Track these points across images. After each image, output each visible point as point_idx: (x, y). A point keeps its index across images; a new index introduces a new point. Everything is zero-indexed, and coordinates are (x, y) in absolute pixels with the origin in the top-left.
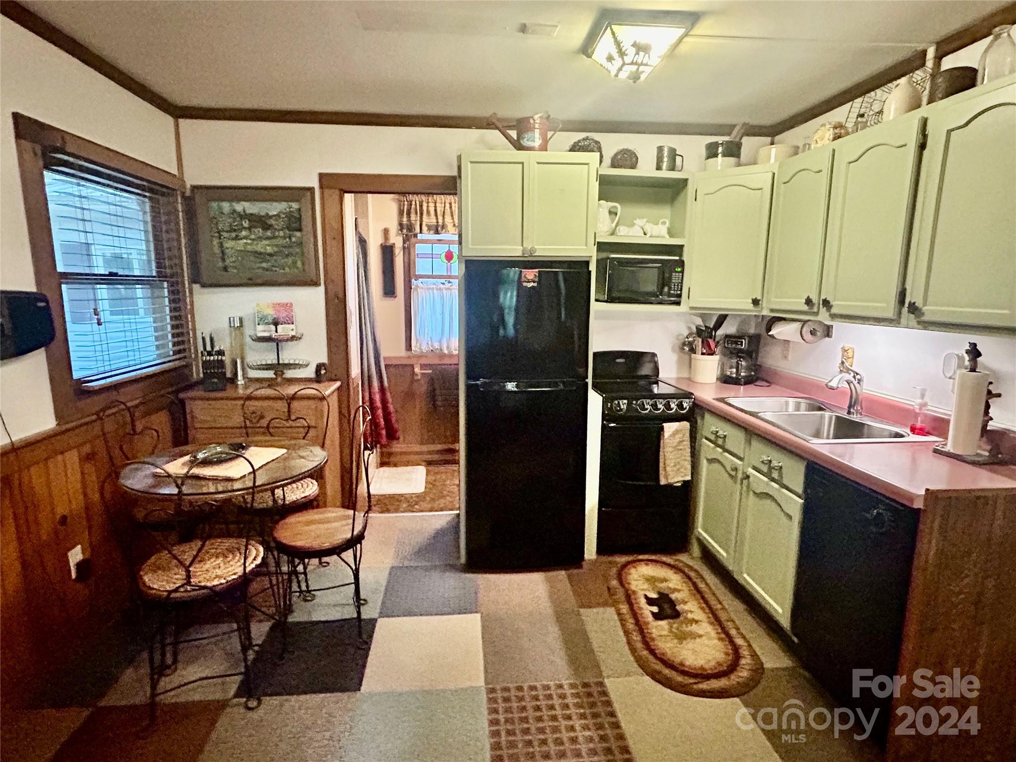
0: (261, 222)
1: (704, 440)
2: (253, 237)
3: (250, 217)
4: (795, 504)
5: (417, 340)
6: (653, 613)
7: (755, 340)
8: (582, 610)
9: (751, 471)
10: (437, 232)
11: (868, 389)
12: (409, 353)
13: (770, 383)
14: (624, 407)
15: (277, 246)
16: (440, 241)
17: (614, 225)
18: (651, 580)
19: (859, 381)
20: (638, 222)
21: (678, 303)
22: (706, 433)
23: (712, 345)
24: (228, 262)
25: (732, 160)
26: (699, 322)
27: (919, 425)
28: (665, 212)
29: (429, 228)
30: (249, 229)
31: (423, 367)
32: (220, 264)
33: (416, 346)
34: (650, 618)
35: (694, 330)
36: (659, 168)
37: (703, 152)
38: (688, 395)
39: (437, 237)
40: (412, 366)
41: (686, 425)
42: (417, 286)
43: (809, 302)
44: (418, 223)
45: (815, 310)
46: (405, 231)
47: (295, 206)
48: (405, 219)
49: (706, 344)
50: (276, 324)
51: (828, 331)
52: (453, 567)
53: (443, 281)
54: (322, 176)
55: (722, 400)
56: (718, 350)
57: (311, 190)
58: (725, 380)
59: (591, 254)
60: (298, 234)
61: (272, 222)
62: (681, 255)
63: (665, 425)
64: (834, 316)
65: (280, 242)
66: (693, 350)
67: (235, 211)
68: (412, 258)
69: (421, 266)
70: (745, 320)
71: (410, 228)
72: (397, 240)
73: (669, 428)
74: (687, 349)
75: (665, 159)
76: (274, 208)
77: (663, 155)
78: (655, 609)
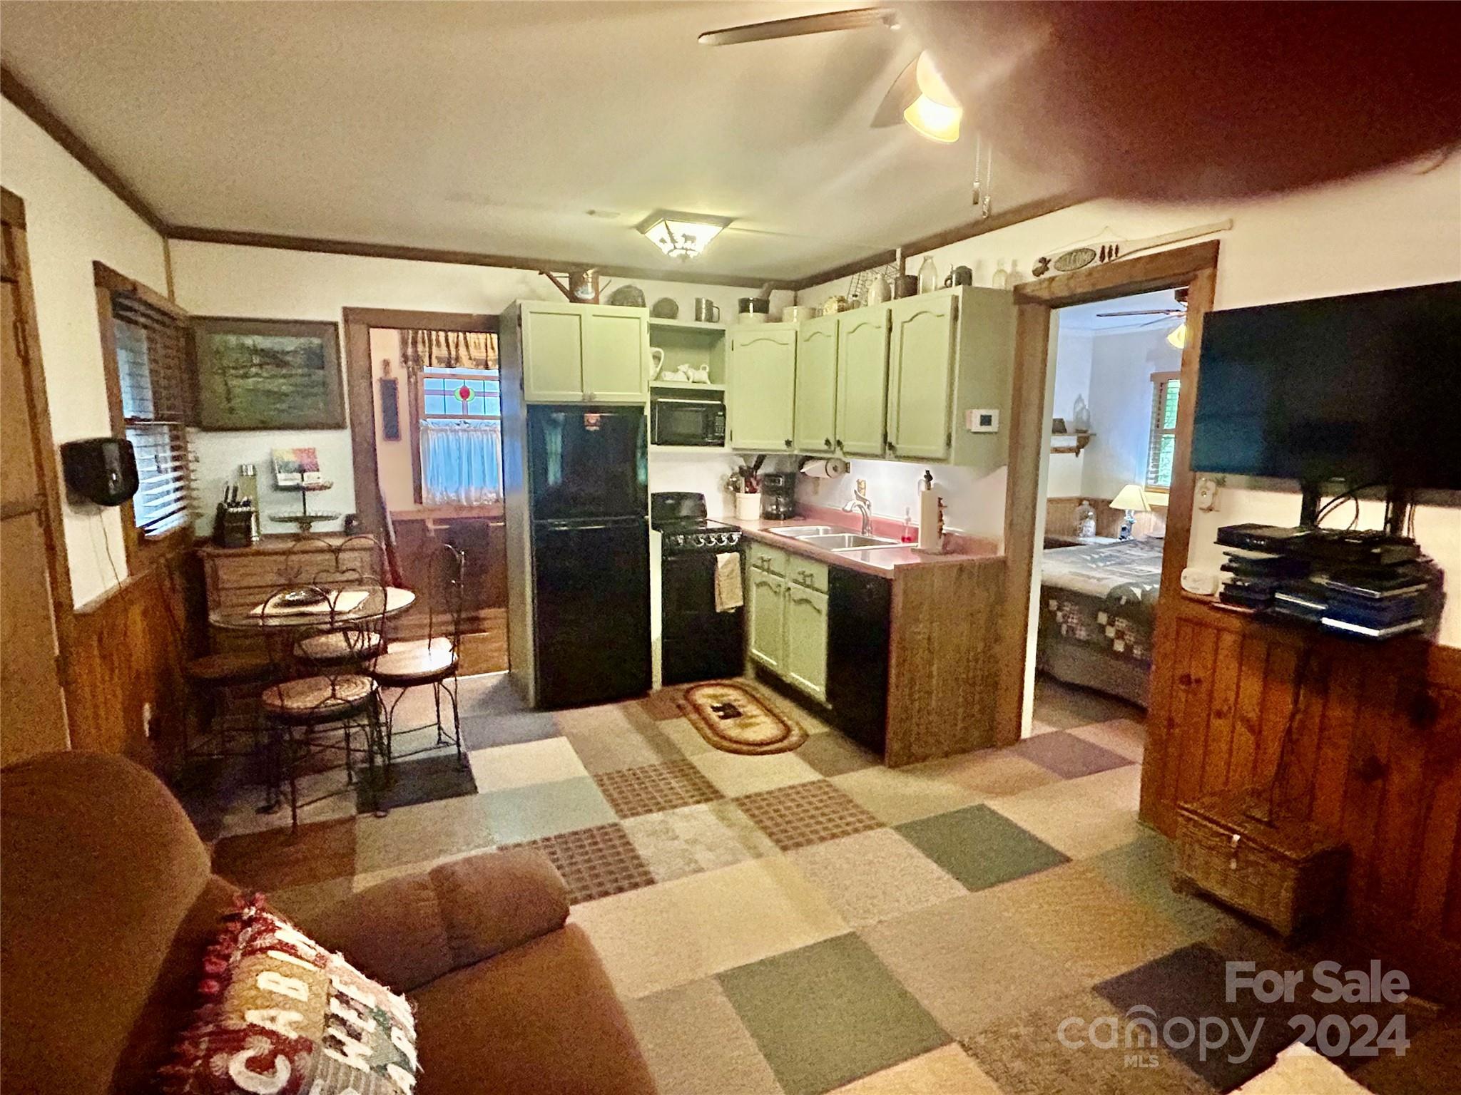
0: (275, 359)
1: (753, 568)
2: (265, 374)
3: (262, 352)
4: (822, 601)
5: (428, 493)
6: (720, 717)
7: (791, 477)
8: (658, 723)
9: (791, 584)
10: (449, 365)
11: (874, 513)
12: (420, 507)
13: (805, 517)
14: (681, 541)
15: (296, 385)
16: (453, 376)
17: (658, 369)
18: (715, 697)
19: (869, 506)
20: (683, 368)
21: (722, 445)
22: (753, 561)
23: (754, 483)
24: (233, 403)
25: (761, 316)
26: (742, 462)
27: (906, 536)
28: (704, 357)
29: (440, 360)
30: (261, 366)
31: (436, 522)
32: (224, 405)
33: (427, 498)
34: (717, 719)
35: (737, 469)
36: (698, 319)
37: (737, 308)
38: (737, 529)
39: (448, 371)
40: (423, 521)
41: (736, 555)
42: (427, 428)
43: (828, 442)
44: (427, 354)
45: (833, 448)
46: (410, 363)
47: (316, 341)
48: (410, 351)
49: (748, 483)
50: (302, 471)
51: (846, 468)
52: (525, 710)
53: (457, 421)
54: (347, 312)
55: (766, 530)
56: (759, 488)
57: (335, 325)
58: (767, 516)
59: (645, 398)
60: (321, 372)
61: (289, 358)
62: (722, 399)
63: (719, 557)
64: (846, 454)
65: (299, 380)
66: (737, 490)
67: (243, 344)
68: (420, 394)
69: (431, 404)
70: (781, 459)
71: (417, 359)
72: (399, 373)
73: (722, 558)
74: (731, 488)
75: (704, 311)
76: (289, 344)
77: (701, 308)
78: (721, 713)
